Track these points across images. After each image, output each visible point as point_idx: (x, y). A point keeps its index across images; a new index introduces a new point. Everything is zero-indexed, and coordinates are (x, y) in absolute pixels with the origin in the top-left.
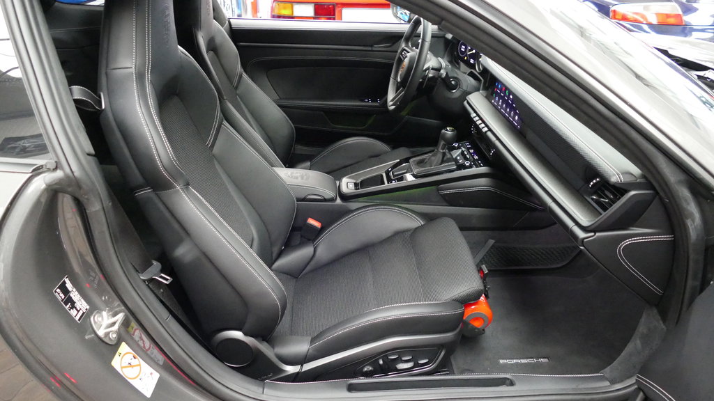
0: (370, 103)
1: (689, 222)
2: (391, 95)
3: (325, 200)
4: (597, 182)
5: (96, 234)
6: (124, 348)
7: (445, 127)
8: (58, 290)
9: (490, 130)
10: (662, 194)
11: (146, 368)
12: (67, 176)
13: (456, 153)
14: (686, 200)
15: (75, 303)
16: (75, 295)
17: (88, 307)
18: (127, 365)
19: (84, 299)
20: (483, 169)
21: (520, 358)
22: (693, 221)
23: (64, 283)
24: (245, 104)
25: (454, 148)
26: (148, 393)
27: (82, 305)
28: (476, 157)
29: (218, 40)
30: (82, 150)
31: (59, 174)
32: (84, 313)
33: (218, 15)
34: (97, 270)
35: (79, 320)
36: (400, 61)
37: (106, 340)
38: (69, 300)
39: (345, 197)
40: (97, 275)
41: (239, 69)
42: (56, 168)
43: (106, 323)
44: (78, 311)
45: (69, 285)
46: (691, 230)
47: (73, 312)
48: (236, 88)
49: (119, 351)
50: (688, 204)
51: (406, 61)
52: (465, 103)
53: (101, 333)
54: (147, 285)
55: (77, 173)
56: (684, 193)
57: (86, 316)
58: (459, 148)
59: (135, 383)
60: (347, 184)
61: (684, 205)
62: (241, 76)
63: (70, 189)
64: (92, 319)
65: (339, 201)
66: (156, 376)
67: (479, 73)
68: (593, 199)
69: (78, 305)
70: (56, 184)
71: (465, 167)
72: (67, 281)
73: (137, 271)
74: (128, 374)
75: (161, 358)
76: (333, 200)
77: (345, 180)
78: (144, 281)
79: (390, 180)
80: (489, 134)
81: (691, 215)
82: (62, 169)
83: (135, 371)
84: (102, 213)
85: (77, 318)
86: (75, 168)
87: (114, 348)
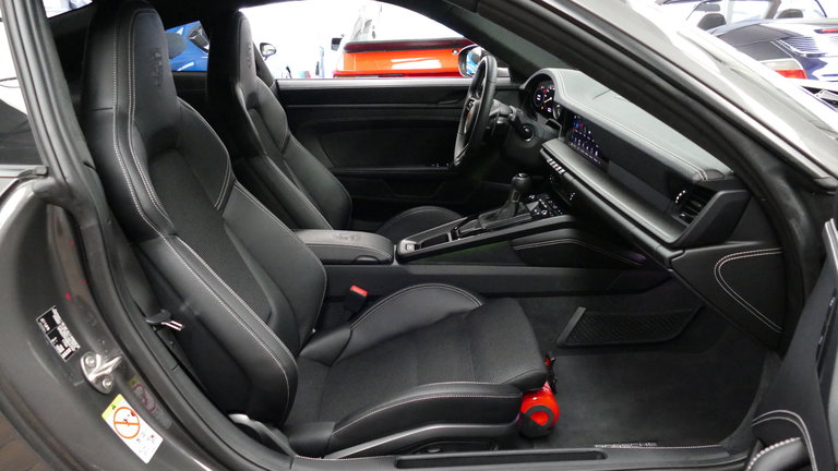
0: (438, 167)
1: (793, 223)
2: (458, 151)
3: (379, 262)
4: (684, 195)
5: (90, 254)
6: (119, 401)
7: (516, 174)
8: (42, 320)
9: (568, 170)
10: (757, 193)
11: (146, 429)
12: (59, 183)
13: (532, 206)
14: (785, 195)
15: (62, 338)
16: (63, 330)
17: (79, 347)
18: (122, 420)
19: (75, 337)
20: (562, 218)
21: (621, 443)
22: (798, 219)
23: (51, 313)
24: (292, 168)
25: (531, 201)
26: (146, 457)
27: (71, 343)
28: (555, 207)
29: (262, 97)
30: (78, 157)
31: (50, 181)
32: (72, 352)
33: (261, 71)
34: (95, 310)
35: (66, 358)
36: (467, 112)
37: (98, 387)
38: (55, 334)
39: (403, 259)
40: (96, 317)
41: (287, 130)
42: (46, 175)
43: (99, 367)
44: (66, 349)
45: (57, 317)
46: (797, 233)
47: (59, 349)
48: (283, 152)
49: (114, 403)
50: (789, 199)
51: (472, 110)
52: (542, 151)
53: (92, 377)
54: (155, 332)
55: (69, 180)
56: (781, 184)
57: (75, 356)
58: (536, 200)
59: (130, 443)
60: (407, 246)
61: (785, 201)
62: (288, 138)
63: (62, 200)
64: (82, 360)
65: (395, 263)
66: (159, 440)
67: (558, 120)
68: (681, 217)
69: (66, 342)
70: (46, 192)
71: (541, 217)
72: (55, 311)
73: (144, 315)
74: (123, 431)
75: (167, 421)
76: (388, 262)
77: (404, 242)
78: (151, 325)
79: (454, 237)
80: (567, 175)
81: (795, 214)
82: (54, 175)
83: (132, 430)
84: (98, 231)
85: (64, 356)
86: (66, 173)
87: (107, 398)
